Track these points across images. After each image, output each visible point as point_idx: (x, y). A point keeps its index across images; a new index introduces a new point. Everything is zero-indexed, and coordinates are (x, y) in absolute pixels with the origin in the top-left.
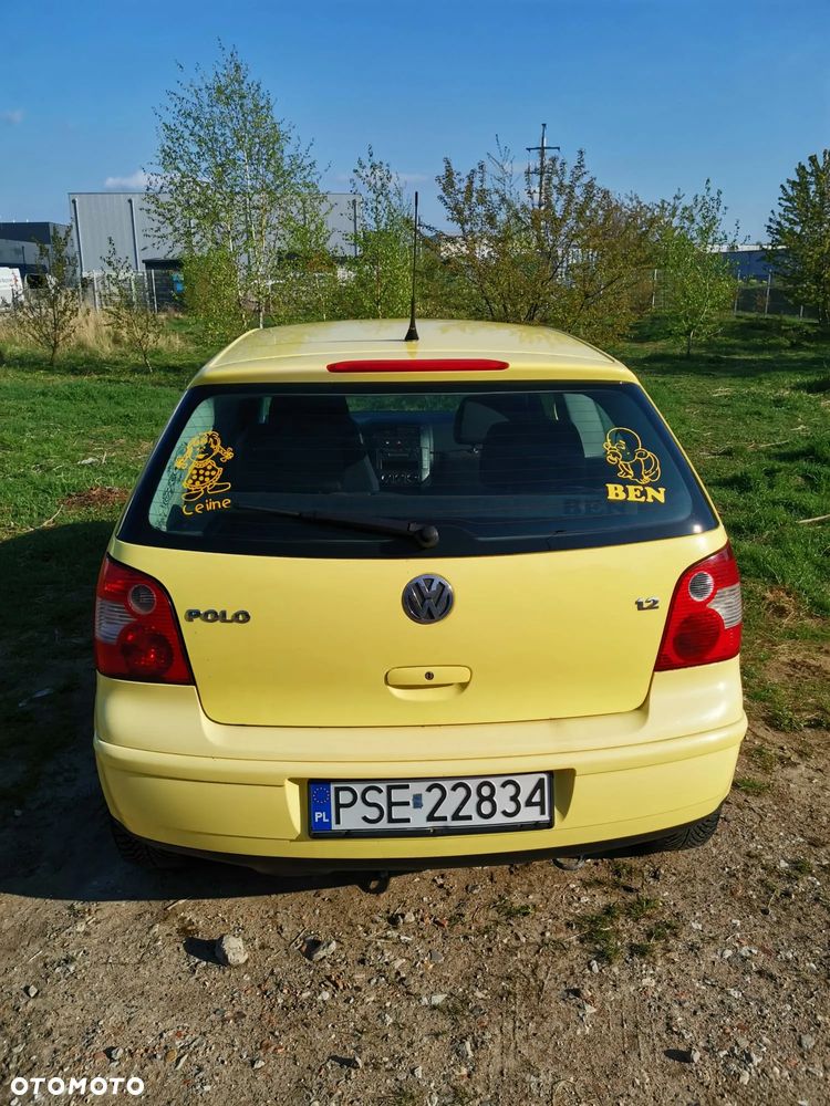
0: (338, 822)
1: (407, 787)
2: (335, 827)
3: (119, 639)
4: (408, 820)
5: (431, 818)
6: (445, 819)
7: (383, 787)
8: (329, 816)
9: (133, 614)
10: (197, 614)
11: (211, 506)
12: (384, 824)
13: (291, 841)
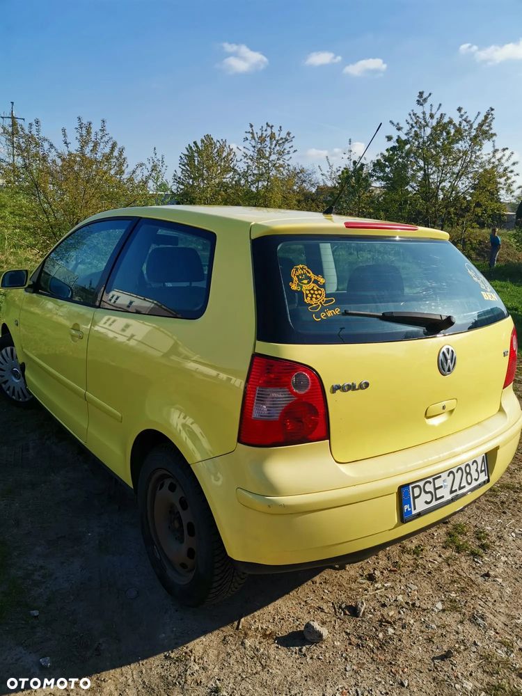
0: (415, 509)
1: (440, 477)
2: (414, 512)
3: (280, 416)
4: (443, 497)
5: (452, 492)
6: (456, 491)
7: (431, 480)
8: (410, 507)
9: (295, 394)
10: (338, 387)
11: (330, 313)
12: (434, 503)
13: (390, 530)
